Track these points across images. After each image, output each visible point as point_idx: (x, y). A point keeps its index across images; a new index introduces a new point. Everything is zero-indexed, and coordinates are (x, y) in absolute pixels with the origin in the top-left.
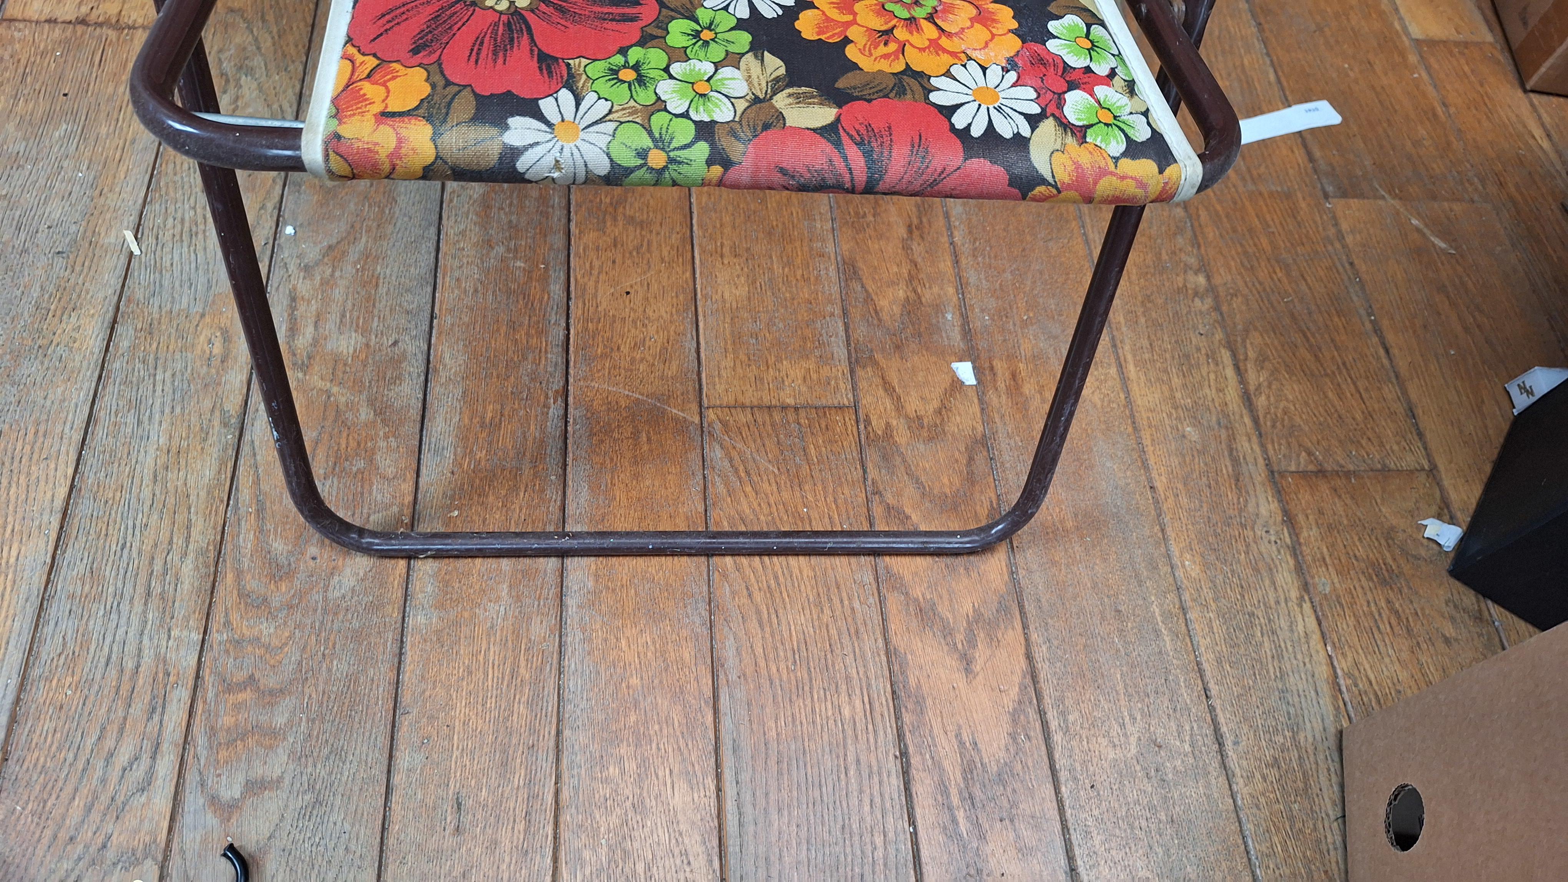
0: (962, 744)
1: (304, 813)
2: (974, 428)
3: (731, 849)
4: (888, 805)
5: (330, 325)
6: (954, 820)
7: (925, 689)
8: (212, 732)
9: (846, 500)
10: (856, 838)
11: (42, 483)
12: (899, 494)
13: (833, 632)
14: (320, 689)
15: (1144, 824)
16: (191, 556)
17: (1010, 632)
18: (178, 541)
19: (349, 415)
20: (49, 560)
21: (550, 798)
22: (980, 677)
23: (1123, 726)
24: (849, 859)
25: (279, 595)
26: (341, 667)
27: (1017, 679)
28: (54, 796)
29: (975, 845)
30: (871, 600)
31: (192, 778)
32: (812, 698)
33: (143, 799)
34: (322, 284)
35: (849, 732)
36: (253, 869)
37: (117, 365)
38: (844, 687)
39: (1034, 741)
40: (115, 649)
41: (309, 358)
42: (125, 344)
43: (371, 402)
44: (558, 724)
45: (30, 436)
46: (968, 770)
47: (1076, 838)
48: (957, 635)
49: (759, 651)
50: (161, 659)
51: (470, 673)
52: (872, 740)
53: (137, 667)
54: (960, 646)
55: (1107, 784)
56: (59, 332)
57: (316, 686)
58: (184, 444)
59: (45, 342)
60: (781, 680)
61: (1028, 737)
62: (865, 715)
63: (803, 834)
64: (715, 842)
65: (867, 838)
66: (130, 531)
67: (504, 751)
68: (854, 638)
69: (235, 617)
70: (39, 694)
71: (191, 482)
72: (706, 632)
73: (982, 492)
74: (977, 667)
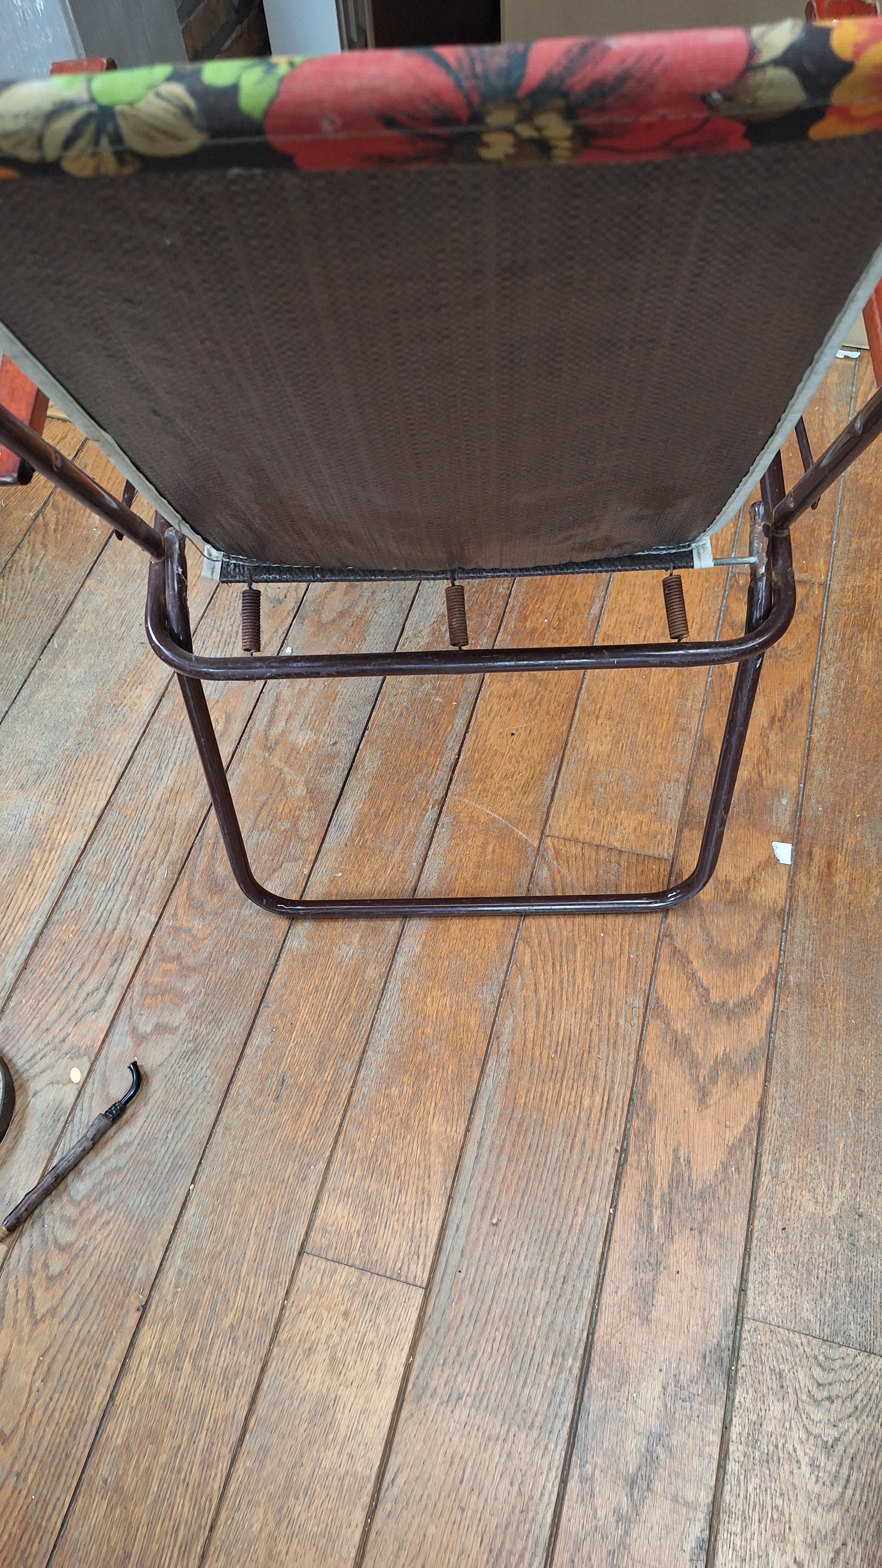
0: (677, 1158)
1: (186, 1055)
2: (775, 902)
3: (462, 1177)
4: (598, 1185)
5: (296, 723)
6: (650, 1218)
7: (659, 1105)
8: (146, 984)
9: (639, 936)
10: (563, 1203)
11: (92, 796)
12: (689, 942)
13: (596, 1039)
14: (219, 975)
16: (166, 864)
17: (751, 1081)
18: (161, 852)
19: (290, 789)
20: (82, 847)
21: (345, 1095)
22: (712, 1108)
23: (831, 1188)
24: (553, 1216)
25: (212, 902)
26: (235, 963)
27: (744, 1121)
28: (45, 999)
29: (662, 1241)
30: (635, 1021)
31: (125, 1010)
32: (562, 1084)
33: (94, 1016)
34: (298, 693)
36: (144, 1082)
37: (156, 726)
38: (591, 1083)
39: (743, 1176)
40: (105, 914)
41: (276, 744)
43: (307, 783)
44: (366, 1045)
45: (93, 764)
46: (676, 1181)
47: (754, 1265)
48: (702, 1070)
49: (530, 1035)
50: (129, 929)
51: (317, 991)
52: (600, 1131)
53: (115, 929)
54: (701, 1079)
55: (798, 1231)
56: (128, 697)
57: (216, 972)
58: (182, 788)
59: (119, 702)
60: (541, 1062)
61: (738, 1170)
62: (602, 1108)
64: (453, 1168)
65: (572, 1206)
66: (134, 839)
67: (323, 1054)
68: (611, 1047)
69: (180, 912)
70: (54, 932)
71: (179, 815)
72: (493, 1008)
73: (765, 957)
74: (711, 1100)
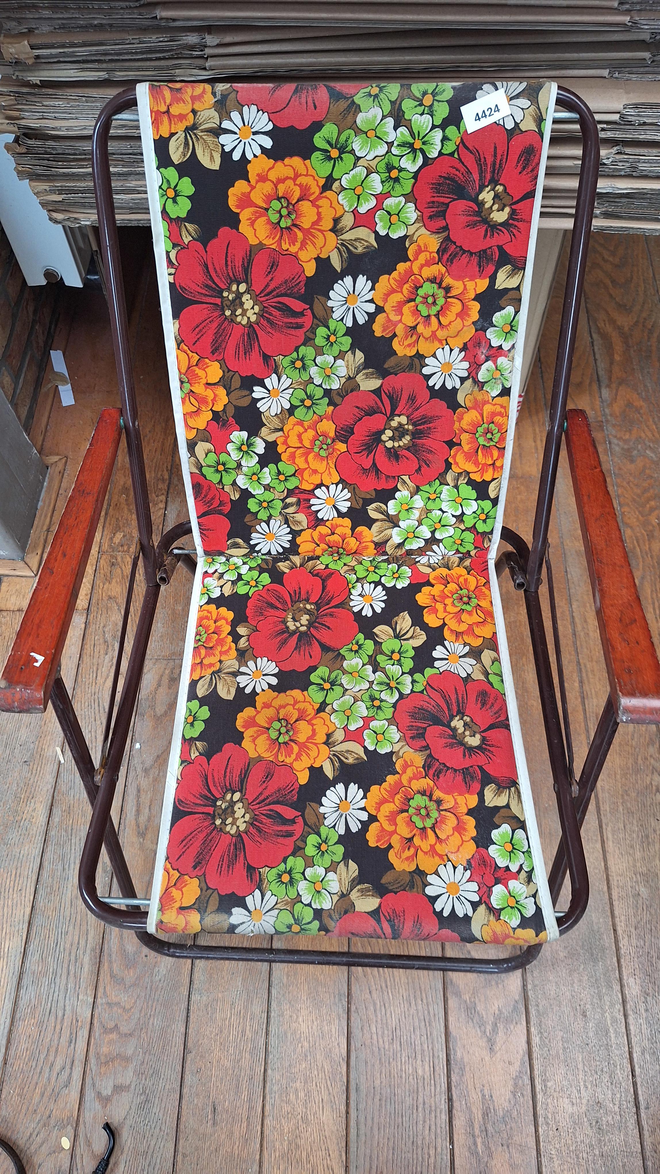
0: (483, 1095)
1: (141, 1106)
3: (351, 1149)
4: (439, 1131)
5: (156, 810)
6: (475, 1144)
7: (466, 1060)
8: (98, 1056)
10: (420, 1150)
11: (19, 905)
13: (416, 1021)
14: (149, 1034)
15: (585, 1155)
16: (88, 951)
17: (519, 1025)
18: (82, 943)
20: (22, 951)
21: (260, 1110)
22: (498, 1055)
23: (579, 1091)
24: (415, 1162)
25: (130, 976)
26: (159, 1023)
27: (519, 1057)
28: (27, 1086)
29: (486, 1160)
30: (439, 1001)
31: (89, 1081)
32: (401, 1061)
33: (67, 1092)
34: (152, 782)
35: (421, 1084)
36: (117, 1136)
37: (53, 833)
38: (420, 1056)
39: (526, 1098)
40: (53, 1004)
41: (146, 829)
42: (57, 820)
44: (265, 1066)
45: (13, 877)
46: (486, 1114)
47: (544, 1161)
48: (487, 1026)
49: (374, 1031)
50: (74, 1012)
51: (221, 1032)
52: (433, 1090)
53: (64, 1016)
54: (488, 1033)
55: (566, 1129)
56: (26, 812)
57: (147, 1033)
59: (20, 818)
60: (385, 1048)
61: (522, 1095)
62: (430, 1074)
63: (391, 1144)
64: (344, 1144)
65: (425, 1150)
66: (60, 936)
67: (237, 1081)
68: (427, 1025)
69: (108, 988)
70: (19, 1028)
72: (345, 1015)
74: (497, 1048)
